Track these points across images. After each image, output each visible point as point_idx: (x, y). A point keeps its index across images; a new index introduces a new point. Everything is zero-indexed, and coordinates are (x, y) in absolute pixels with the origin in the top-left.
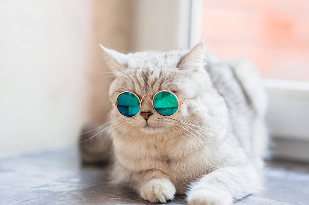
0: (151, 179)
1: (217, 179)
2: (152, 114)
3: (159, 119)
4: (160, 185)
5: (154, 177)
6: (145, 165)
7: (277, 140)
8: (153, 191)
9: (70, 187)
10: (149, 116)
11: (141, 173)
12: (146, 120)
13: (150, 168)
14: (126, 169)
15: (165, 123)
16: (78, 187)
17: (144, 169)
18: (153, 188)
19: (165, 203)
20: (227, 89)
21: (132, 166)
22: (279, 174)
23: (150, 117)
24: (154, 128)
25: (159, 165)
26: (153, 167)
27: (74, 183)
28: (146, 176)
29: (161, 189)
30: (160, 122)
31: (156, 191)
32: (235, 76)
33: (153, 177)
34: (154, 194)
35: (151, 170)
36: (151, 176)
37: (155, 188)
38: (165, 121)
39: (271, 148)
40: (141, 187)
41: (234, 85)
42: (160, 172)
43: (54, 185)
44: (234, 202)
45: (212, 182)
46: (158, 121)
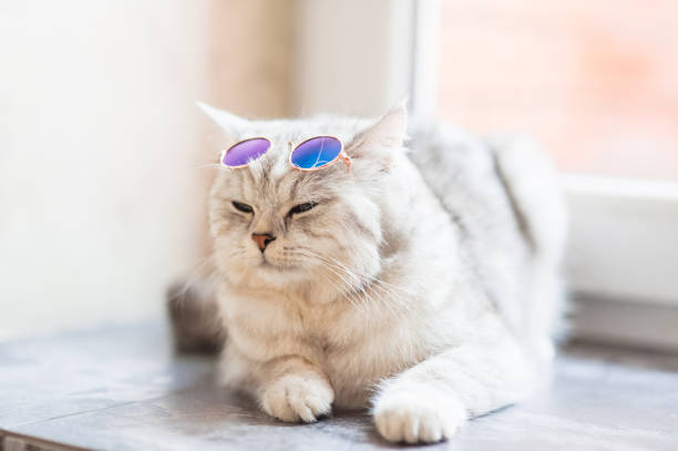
0: (282, 375)
2: (274, 239)
3: (286, 248)
4: (300, 387)
8: (287, 400)
10: (267, 242)
12: (262, 250)
14: (244, 357)
15: (298, 258)
18: (287, 394)
19: (314, 423)
22: (587, 370)
23: (269, 246)
24: (280, 269)
29: (302, 394)
30: (289, 257)
31: (294, 399)
33: (287, 371)
34: (289, 405)
35: (286, 357)
36: (283, 369)
37: (290, 392)
38: (299, 254)
42: (301, 360)
44: (470, 420)
46: (285, 254)
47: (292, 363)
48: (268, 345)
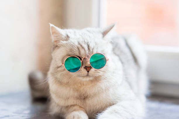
0: (72, 111)
1: (115, 111)
4: (78, 115)
5: (74, 110)
6: (71, 102)
7: (154, 83)
9: (23, 117)
11: (68, 107)
12: (88, 72)
13: (73, 104)
16: (28, 116)
17: (70, 105)
18: (74, 117)
20: (122, 52)
21: (62, 103)
22: (155, 105)
25: (78, 102)
26: (75, 103)
27: (25, 114)
28: (70, 109)
32: (127, 45)
35: (74, 105)
37: (75, 117)
39: (150, 88)
40: (67, 116)
41: (126, 50)
42: (78, 107)
43: (13, 116)
45: (111, 113)
47: (75, 107)
48: (65, 100)
